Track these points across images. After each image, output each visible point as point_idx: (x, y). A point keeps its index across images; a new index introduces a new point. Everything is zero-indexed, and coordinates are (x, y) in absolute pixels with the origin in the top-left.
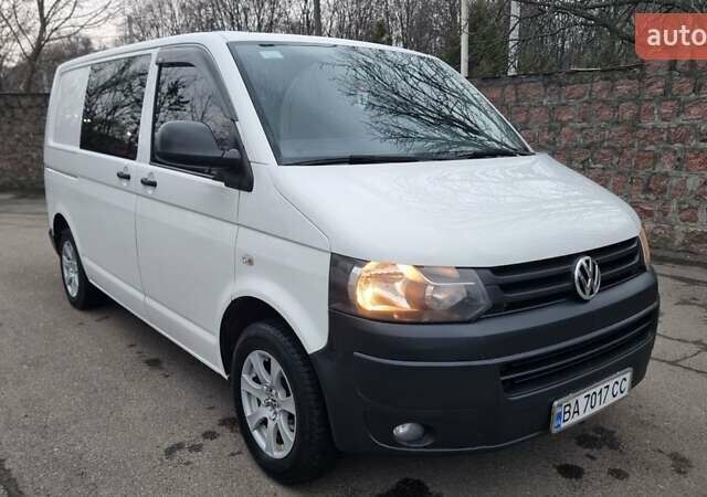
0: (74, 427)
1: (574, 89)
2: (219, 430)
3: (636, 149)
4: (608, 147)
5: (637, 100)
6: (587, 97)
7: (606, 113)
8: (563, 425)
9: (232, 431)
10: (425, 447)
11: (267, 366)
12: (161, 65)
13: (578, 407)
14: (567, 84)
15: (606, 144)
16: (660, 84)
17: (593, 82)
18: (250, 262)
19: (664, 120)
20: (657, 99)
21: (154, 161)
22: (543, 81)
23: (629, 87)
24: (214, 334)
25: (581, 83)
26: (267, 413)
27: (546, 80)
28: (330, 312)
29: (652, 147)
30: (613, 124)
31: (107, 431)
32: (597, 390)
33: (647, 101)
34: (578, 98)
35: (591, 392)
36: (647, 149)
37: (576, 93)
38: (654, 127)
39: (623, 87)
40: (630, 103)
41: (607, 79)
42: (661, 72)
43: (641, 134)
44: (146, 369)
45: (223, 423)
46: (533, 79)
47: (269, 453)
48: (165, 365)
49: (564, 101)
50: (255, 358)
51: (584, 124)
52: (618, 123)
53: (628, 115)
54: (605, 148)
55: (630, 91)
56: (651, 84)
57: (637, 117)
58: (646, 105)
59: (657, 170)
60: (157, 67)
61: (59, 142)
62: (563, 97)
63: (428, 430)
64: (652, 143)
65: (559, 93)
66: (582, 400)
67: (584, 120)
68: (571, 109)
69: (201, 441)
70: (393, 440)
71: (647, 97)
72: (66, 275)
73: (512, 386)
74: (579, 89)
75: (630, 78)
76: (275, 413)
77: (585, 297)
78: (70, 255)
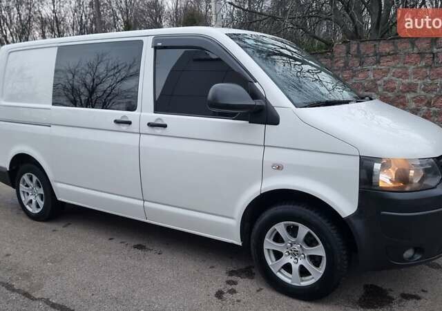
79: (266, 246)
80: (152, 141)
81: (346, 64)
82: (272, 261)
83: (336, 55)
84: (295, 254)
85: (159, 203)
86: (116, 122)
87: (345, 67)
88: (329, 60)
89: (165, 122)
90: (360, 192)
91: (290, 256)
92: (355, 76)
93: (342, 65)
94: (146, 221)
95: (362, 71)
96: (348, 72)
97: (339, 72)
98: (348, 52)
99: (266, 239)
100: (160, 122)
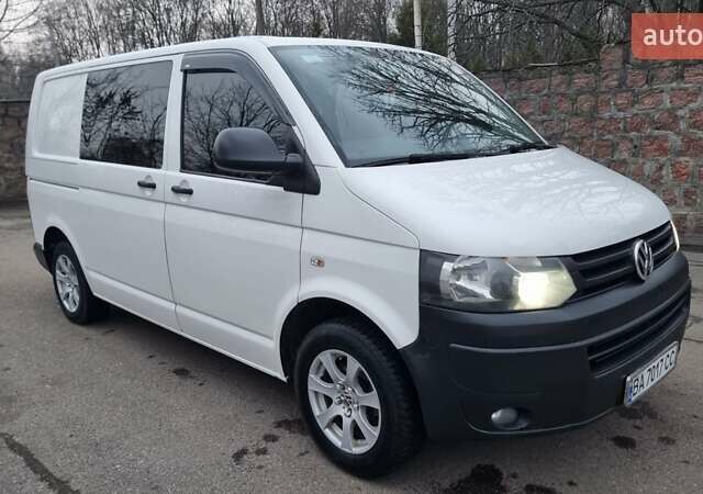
0: (127, 442)
1: (532, 84)
2: (276, 432)
3: (595, 139)
4: (569, 137)
5: (594, 92)
6: (545, 91)
7: (566, 105)
8: (633, 399)
9: (291, 432)
10: (522, 429)
11: (341, 364)
12: (186, 72)
13: (642, 382)
14: (526, 79)
15: (566, 135)
16: (615, 76)
17: (551, 76)
18: (320, 263)
19: (619, 110)
20: (613, 91)
21: (184, 168)
22: (503, 76)
23: (587, 80)
24: (271, 338)
25: (540, 78)
26: (340, 410)
27: (506, 76)
28: (420, 307)
29: (610, 137)
30: (572, 115)
31: (164, 443)
32: (655, 364)
33: (603, 93)
34: (537, 92)
35: (651, 366)
36: (606, 137)
37: (535, 88)
38: (611, 118)
39: (581, 80)
40: (588, 96)
41: (564, 73)
42: (615, 66)
43: (599, 124)
44: (176, 379)
45: (279, 425)
46: (493, 75)
47: (347, 450)
48: (193, 373)
49: (524, 95)
50: (326, 358)
51: (545, 117)
52: (577, 114)
53: (586, 107)
54: (566, 139)
55: (587, 84)
56: (607, 76)
57: (595, 109)
58: (602, 97)
59: (615, 158)
60: (182, 74)
61: (46, 152)
62: (523, 91)
63: (522, 412)
64: (610, 132)
65: (519, 88)
66: (646, 373)
67: (544, 113)
68: (532, 103)
69: (263, 445)
70: (491, 425)
71: (603, 89)
72: (60, 291)
73: (595, 365)
74: (538, 84)
75: (586, 71)
76: (350, 410)
77: (643, 278)
78: (66, 269)
79: (311, 387)
80: (181, 216)
81: (622, 82)
82: (321, 410)
83: (604, 66)
84: (347, 402)
85: (194, 310)
86: (140, 184)
87: (620, 86)
88: (593, 74)
89: (191, 187)
90: (421, 309)
91: (342, 405)
92: (637, 102)
93: (616, 83)
94: (182, 334)
95: (651, 93)
96: (624, 95)
97: (609, 96)
98: (626, 61)
99: (311, 375)
100: (184, 187)
